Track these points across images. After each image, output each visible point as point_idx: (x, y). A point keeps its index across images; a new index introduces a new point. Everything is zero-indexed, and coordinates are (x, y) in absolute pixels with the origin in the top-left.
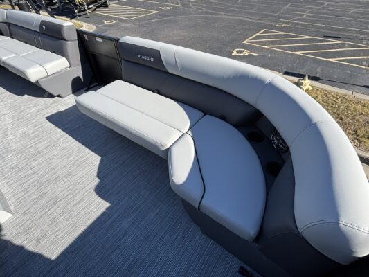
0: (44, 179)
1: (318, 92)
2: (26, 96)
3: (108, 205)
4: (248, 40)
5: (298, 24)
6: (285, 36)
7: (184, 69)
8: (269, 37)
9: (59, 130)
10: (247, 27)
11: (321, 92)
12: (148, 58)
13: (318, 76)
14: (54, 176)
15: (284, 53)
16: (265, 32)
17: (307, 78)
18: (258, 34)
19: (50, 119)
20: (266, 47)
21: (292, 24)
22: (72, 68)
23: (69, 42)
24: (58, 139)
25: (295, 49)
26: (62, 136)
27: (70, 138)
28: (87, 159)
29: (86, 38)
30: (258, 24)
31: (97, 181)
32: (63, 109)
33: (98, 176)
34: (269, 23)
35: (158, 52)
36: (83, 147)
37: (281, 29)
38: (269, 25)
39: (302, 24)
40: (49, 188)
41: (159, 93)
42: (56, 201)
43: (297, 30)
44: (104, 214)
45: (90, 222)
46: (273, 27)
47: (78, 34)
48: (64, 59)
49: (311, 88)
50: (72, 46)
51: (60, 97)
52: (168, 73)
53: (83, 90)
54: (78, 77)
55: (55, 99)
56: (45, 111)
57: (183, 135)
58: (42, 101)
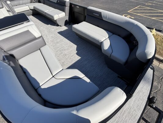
0: (61, 49)
1: (159, 37)
2: (49, 25)
3: (80, 58)
4: (130, 11)
5: (157, 4)
6: (150, 10)
7: (109, 19)
8: (141, 10)
10: (131, 4)
11: (160, 37)
12: (97, 15)
13: (161, 29)
14: (64, 49)
15: (147, 18)
16: (140, 7)
17: (154, 29)
18: (136, 8)
19: (59, 33)
20: (138, 14)
21: (155, 4)
22: (66, 16)
23: (67, 7)
25: (153, 16)
26: (64, 39)
27: (66, 39)
28: (72, 46)
29: (73, 6)
30: (137, 3)
31: (76, 52)
32: (62, 30)
33: (77, 50)
34: (142, 3)
35: (101, 13)
36: (71, 42)
37: (148, 6)
38: (142, 4)
39: (159, 4)
40: (63, 52)
41: (98, 26)
42: (66, 55)
43: (156, 7)
44: (79, 60)
45: (76, 61)
46: (144, 5)
47: (70, 5)
48: (64, 13)
49: (155, 34)
50: (67, 9)
51: (60, 26)
52: (103, 20)
53: (68, 25)
54: (67, 20)
55: (59, 27)
56: (57, 30)
57: (106, 39)
58: (55, 27)
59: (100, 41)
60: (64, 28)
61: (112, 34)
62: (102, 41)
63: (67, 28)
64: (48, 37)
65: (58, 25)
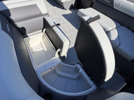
2: (55, 7)
9: (66, 19)
14: (66, 31)
19: (63, 15)
24: (66, 22)
28: (74, 30)
32: (67, 14)
36: (73, 26)
51: (66, 9)
52: (114, 8)
53: (72, 10)
54: (73, 5)
55: (64, 10)
56: (61, 13)
57: (113, 29)
58: (60, 10)
59: (107, 30)
60: (69, 12)
61: (120, 25)
62: (109, 30)
63: (71, 12)
64: (53, 18)
65: (63, 8)
